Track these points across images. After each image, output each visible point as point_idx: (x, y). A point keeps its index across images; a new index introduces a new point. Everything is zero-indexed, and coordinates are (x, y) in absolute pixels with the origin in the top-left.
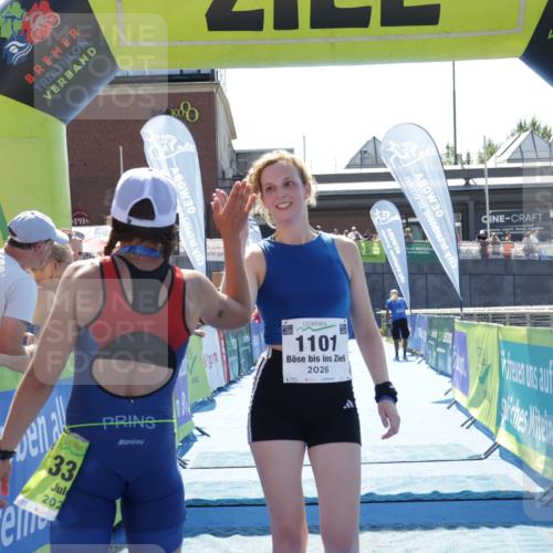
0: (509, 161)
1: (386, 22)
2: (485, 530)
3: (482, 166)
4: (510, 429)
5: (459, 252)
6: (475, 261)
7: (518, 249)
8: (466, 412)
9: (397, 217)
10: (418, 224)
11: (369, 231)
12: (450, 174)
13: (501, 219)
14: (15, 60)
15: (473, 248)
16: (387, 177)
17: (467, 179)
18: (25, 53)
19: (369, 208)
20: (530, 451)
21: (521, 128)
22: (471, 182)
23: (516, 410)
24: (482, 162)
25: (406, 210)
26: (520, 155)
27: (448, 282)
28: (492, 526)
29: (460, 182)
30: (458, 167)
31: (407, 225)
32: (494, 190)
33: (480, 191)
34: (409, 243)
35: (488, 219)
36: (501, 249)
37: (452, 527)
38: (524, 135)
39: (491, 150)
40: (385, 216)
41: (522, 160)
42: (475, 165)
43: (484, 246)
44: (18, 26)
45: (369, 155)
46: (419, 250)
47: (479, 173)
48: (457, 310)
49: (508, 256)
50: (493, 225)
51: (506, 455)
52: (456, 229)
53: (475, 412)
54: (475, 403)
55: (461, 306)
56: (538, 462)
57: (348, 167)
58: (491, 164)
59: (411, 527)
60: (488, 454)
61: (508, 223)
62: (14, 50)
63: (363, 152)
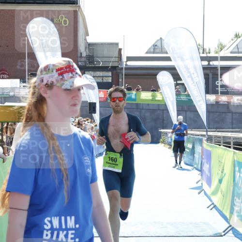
0: (231, 52)
3: (217, 55)
6: (212, 105)
8: (209, 198)
10: (183, 84)
12: (202, 59)
15: (212, 98)
17: (209, 61)
21: (237, 36)
22: (211, 63)
24: (217, 52)
25: (176, 77)
26: (237, 50)
29: (206, 63)
30: (205, 55)
31: (177, 85)
32: (223, 68)
33: (215, 68)
35: (220, 83)
36: (225, 99)
38: (239, 40)
39: (222, 47)
40: (164, 79)
41: (239, 52)
42: (212, 54)
45: (158, 47)
46: (183, 98)
47: (215, 59)
51: (237, 233)
57: (147, 53)
63: (155, 45)
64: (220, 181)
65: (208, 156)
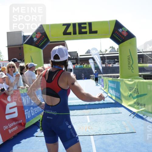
0: (109, 52)
1: (90, 33)
2: (106, 109)
3: (105, 53)
4: (110, 93)
5: (102, 66)
6: (104, 67)
7: (111, 65)
8: (103, 90)
9: (93, 61)
10: (96, 62)
11: (88, 63)
12: (100, 54)
13: (108, 61)
14: (35, 41)
15: (104, 65)
16: (91, 55)
18: (36, 40)
19: (88, 60)
20: (113, 96)
21: (111, 47)
22: (104, 55)
23: (111, 90)
24: (105, 52)
25: (94, 60)
26: (110, 51)
27: (100, 71)
28: (107, 108)
29: (102, 56)
30: (102, 53)
31: (94, 62)
32: (107, 57)
33: (105, 57)
34: (95, 65)
35: (106, 61)
36: (108, 65)
37: (101, 108)
38: (111, 48)
39: (106, 51)
40: (91, 61)
42: (104, 53)
43: (106, 65)
44: (35, 36)
45: (88, 52)
46: (96, 66)
47: (105, 54)
48: (102, 75)
49: (109, 67)
50: (107, 62)
51: (109, 97)
52: (102, 63)
53: (105, 91)
54: (105, 89)
55: (102, 74)
56: (114, 98)
58: (106, 53)
59: (95, 109)
60: (107, 97)
61: (109, 62)
62: (35, 39)
63: (87, 52)
64: (106, 86)
65: (103, 80)
